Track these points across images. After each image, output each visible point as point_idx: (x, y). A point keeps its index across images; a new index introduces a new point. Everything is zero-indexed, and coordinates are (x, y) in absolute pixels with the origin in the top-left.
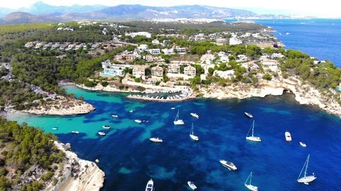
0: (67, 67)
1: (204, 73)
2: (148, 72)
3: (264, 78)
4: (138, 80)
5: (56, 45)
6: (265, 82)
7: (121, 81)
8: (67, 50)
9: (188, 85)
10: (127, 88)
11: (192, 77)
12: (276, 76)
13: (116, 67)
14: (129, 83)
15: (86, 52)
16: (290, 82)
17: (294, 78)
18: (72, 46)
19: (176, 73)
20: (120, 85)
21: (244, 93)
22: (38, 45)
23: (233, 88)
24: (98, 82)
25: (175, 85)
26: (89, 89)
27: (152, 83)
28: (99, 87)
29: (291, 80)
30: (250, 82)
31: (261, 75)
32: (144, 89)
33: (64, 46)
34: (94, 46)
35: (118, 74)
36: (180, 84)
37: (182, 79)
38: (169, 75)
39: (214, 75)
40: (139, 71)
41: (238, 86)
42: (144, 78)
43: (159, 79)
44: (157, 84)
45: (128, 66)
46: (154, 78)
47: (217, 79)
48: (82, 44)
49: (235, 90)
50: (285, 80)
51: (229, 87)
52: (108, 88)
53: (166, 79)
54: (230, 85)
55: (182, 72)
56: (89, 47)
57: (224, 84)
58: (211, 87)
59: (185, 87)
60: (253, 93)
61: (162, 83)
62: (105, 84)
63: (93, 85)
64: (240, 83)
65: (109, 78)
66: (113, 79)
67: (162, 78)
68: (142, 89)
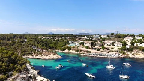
0: (54, 44)
1: (127, 45)
2: (93, 44)
4: (87, 48)
5: (51, 38)
7: (78, 48)
8: (55, 39)
9: (118, 52)
10: (81, 51)
11: (120, 47)
13: (76, 43)
14: (82, 49)
15: (63, 40)
18: (58, 38)
20: (77, 49)
24: (66, 49)
25: (109, 51)
26: (62, 51)
27: (95, 49)
28: (67, 51)
32: (91, 52)
33: (54, 38)
34: (67, 38)
35: (77, 45)
36: (112, 51)
37: (113, 49)
38: (105, 46)
39: (135, 45)
40: (88, 44)
42: (90, 47)
43: (99, 48)
44: (99, 50)
45: (82, 42)
46: (96, 47)
47: (137, 47)
48: (62, 38)
52: (71, 51)
53: (104, 48)
55: (113, 45)
56: (65, 38)
58: (134, 52)
59: (116, 53)
61: (101, 50)
62: (70, 49)
63: (64, 50)
65: (72, 47)
66: (74, 47)
67: (101, 47)
68: (89, 52)
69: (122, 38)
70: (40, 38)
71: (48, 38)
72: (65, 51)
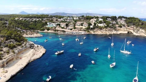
0: (32, 25)
1: (92, 25)
2: (67, 25)
3: (119, 27)
4: (63, 28)
5: (28, 19)
6: (119, 28)
7: (55, 28)
8: (33, 21)
9: (84, 30)
10: (58, 31)
11: (86, 27)
12: (124, 26)
13: (54, 24)
14: (59, 29)
15: (41, 21)
16: (130, 28)
17: (132, 27)
18: (35, 19)
19: (79, 26)
20: (55, 30)
21: (110, 32)
22: (21, 19)
23: (105, 30)
24: (45, 29)
25: (79, 30)
26: (42, 31)
27: (69, 29)
28: (46, 31)
29: (131, 27)
30: (113, 28)
31: (117, 25)
32: (65, 31)
33: (32, 19)
34: (44, 19)
35: (54, 26)
36: (81, 30)
37: (82, 28)
38: (76, 27)
39: (96, 25)
40: (63, 25)
41: (107, 29)
42: (65, 27)
43: (72, 28)
44: (71, 29)
45: (59, 23)
46: (70, 27)
47: (98, 27)
48: (39, 19)
49: (106, 31)
50: (128, 28)
51: (103, 30)
52: (50, 31)
53: (75, 28)
54: (104, 29)
55: (82, 25)
56: (42, 19)
57: (101, 28)
58: (95, 30)
59: (83, 31)
60: (114, 32)
61: (73, 29)
62: (48, 29)
64: (108, 28)
65: (50, 27)
66: (52, 28)
67: (73, 27)
68: (64, 31)
69: (89, 20)
70: (18, 20)
71: (26, 20)
72: (45, 31)
